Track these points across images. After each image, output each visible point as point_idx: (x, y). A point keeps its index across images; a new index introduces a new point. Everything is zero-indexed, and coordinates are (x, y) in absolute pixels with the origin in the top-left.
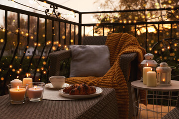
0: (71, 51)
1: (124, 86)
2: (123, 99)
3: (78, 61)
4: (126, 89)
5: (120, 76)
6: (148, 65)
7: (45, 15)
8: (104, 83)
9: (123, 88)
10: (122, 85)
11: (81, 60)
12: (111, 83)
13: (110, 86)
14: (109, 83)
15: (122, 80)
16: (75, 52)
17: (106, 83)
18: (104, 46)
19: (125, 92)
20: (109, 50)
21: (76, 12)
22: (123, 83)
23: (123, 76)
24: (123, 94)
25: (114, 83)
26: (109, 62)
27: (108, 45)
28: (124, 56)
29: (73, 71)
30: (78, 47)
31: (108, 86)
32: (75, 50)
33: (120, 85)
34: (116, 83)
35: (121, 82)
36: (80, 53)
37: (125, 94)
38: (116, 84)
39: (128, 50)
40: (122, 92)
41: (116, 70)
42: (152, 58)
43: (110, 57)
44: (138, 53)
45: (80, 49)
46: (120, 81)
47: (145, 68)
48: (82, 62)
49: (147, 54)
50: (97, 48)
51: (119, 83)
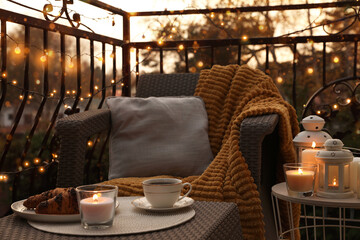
0: (110, 112)
1: (251, 197)
2: (250, 227)
3: (128, 136)
4: (257, 203)
5: (240, 174)
6: (314, 145)
7: (44, 19)
8: (202, 189)
9: (250, 201)
10: (248, 194)
11: (137, 134)
12: (219, 191)
13: (218, 198)
14: (215, 190)
15: (246, 183)
16: (120, 114)
17: (208, 190)
18: (192, 98)
19: (255, 211)
20: (207, 108)
21: (115, 11)
22: (249, 190)
23: (249, 172)
24: (250, 215)
25: (228, 190)
26: (206, 138)
27: (201, 96)
28: (249, 122)
29: (117, 162)
30: (128, 103)
31: (212, 198)
32: (119, 110)
33: (242, 194)
34: (232, 190)
35: (245, 188)
36: (132, 118)
37: (255, 216)
38: (231, 193)
39: (255, 108)
40: (248, 212)
41: (230, 158)
42: (321, 127)
43: (209, 125)
44: (280, 115)
45: (134, 108)
46: (242, 184)
47: (307, 151)
48: (140, 140)
49: (308, 118)
50: (177, 104)
51: (240, 190)
